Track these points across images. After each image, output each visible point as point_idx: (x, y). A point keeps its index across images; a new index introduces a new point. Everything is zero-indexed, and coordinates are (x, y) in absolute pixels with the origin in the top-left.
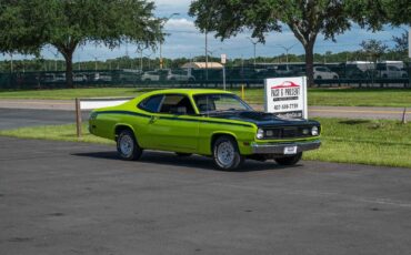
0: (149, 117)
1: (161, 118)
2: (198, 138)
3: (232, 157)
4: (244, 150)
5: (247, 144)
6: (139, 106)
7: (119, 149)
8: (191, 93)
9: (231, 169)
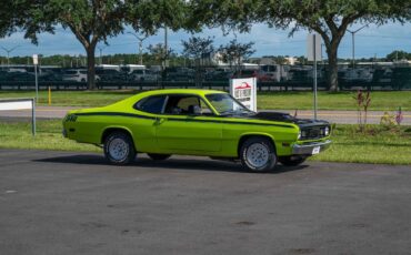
0: (153, 118)
1: (169, 119)
2: (222, 140)
3: (266, 159)
4: (281, 151)
5: (286, 144)
6: (135, 107)
7: (107, 154)
8: (203, 93)
9: (267, 170)
